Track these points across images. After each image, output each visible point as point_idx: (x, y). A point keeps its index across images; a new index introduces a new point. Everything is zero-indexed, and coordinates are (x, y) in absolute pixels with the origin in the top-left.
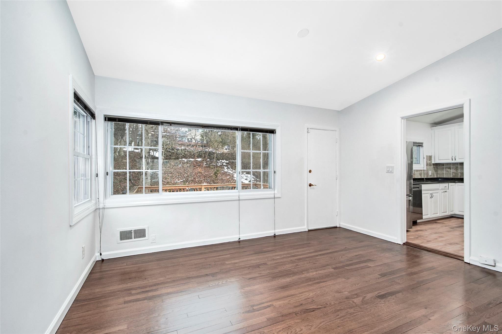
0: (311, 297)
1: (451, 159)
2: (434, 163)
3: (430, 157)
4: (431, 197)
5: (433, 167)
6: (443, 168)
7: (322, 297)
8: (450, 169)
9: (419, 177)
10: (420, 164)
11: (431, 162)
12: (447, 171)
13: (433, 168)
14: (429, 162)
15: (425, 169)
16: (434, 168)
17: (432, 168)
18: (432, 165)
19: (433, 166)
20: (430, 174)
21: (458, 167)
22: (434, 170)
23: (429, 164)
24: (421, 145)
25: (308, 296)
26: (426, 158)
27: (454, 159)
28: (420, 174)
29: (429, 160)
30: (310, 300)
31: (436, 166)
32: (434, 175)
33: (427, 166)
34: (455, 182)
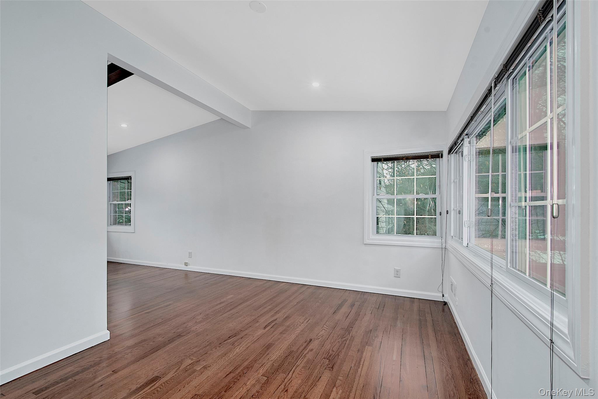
0: (237, 347)
7: (226, 352)
25: (240, 347)
30: (236, 344)
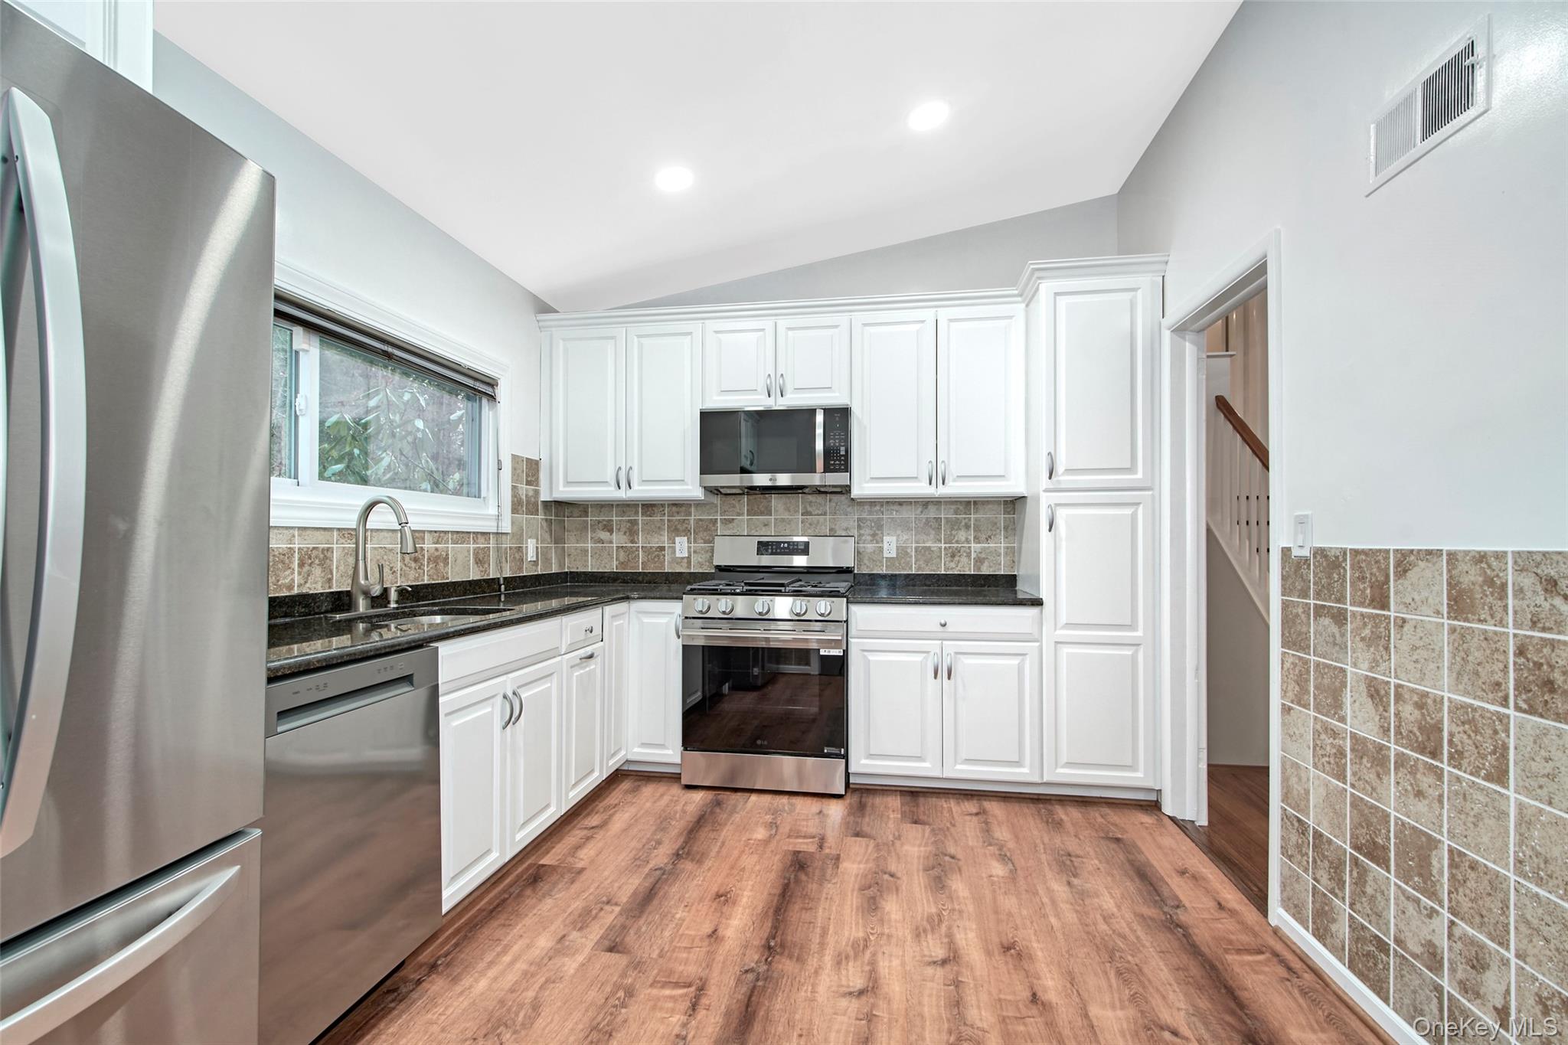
1: (613, 482)
2: (548, 499)
3: (533, 466)
4: (511, 720)
5: (546, 520)
6: (586, 528)
8: (611, 531)
9: (474, 574)
10: (479, 497)
11: (537, 492)
12: (599, 542)
13: (545, 524)
14: (524, 489)
15: (506, 527)
16: (549, 522)
17: (542, 527)
18: (540, 507)
19: (545, 515)
20: (531, 555)
21: (638, 524)
22: (547, 536)
23: (528, 502)
24: (489, 390)
26: (514, 469)
27: (623, 484)
28: (476, 554)
29: (528, 483)
31: (556, 516)
32: (547, 561)
33: (514, 511)
34: (627, 598)
